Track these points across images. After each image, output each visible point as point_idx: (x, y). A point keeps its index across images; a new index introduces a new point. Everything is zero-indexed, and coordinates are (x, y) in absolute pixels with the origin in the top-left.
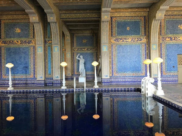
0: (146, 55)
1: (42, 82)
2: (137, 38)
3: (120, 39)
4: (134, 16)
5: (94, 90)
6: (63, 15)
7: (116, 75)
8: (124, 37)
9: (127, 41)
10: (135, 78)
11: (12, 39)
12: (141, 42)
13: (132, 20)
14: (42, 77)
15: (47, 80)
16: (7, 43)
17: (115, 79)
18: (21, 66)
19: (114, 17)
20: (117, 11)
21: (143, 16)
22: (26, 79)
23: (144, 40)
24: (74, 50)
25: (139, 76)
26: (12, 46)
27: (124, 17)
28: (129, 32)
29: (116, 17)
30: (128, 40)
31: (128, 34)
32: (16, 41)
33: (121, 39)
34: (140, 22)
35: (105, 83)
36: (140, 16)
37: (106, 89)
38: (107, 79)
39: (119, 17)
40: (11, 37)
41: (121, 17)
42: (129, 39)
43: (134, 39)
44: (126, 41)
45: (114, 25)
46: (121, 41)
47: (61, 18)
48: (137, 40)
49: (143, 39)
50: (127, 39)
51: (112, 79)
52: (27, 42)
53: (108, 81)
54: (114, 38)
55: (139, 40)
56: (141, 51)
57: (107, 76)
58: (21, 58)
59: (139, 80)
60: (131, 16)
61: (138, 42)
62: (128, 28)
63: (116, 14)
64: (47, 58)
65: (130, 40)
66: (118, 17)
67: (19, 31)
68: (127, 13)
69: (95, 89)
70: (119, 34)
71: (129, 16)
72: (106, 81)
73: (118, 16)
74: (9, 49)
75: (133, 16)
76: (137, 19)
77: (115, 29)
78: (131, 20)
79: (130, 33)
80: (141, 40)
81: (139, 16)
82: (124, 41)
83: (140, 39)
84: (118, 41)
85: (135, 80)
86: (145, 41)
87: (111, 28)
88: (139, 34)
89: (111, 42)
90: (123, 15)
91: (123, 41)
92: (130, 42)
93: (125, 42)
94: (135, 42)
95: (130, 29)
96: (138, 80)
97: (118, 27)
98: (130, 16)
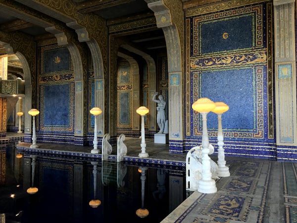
0: (265, 91)
1: (80, 139)
2: (246, 55)
3: (207, 59)
4: (239, 8)
5: (137, 160)
6: (113, 27)
7: (198, 133)
8: (215, 55)
9: (223, 64)
10: (240, 144)
11: (51, 73)
12: (253, 62)
13: (234, 18)
14: (80, 132)
15: (89, 137)
16: (46, 80)
17: (196, 141)
18: (59, 113)
19: (196, 16)
20: (200, 2)
21: (260, 3)
22: (65, 134)
23: (262, 58)
24: (162, 87)
25: (247, 140)
26: (51, 83)
27: (217, 12)
28: (228, 43)
29: (200, 15)
30: (224, 61)
31: (226, 49)
32: (55, 76)
33: (209, 60)
34: (253, 19)
35: (174, 148)
36: (253, 5)
37: (157, 162)
38: (179, 141)
39: (206, 14)
40: (50, 71)
41: (210, 13)
42: (226, 57)
43: (238, 58)
44: (220, 62)
45: (197, 32)
46: (211, 63)
47: (110, 34)
48: (245, 60)
49: (259, 56)
50: (223, 59)
51: (190, 141)
52: (67, 77)
53: (179, 145)
54: (196, 59)
55: (249, 58)
56: (254, 83)
57: (177, 135)
58: (59, 100)
59: (248, 148)
60: (233, 9)
61: (248, 63)
62: (225, 36)
63: (201, 9)
64: (90, 101)
65: (229, 60)
66: (203, 15)
67: (59, 61)
68: (223, 4)
69: (139, 159)
70: (206, 49)
71: (226, 10)
72: (176, 144)
73: (205, 12)
74: (47, 88)
75: (236, 8)
76: (246, 13)
77: (198, 41)
78: (231, 17)
79: (230, 46)
80: (256, 58)
81: (250, 5)
82: (217, 62)
83: (251, 57)
84: (204, 65)
85: (240, 147)
86: (265, 58)
87: (191, 39)
88: (249, 45)
89: (191, 68)
90: (216, 10)
91: (214, 63)
92: (229, 65)
93: (219, 66)
94: (239, 64)
95: (230, 37)
96: (245, 147)
97: (204, 36)
98: (230, 9)
